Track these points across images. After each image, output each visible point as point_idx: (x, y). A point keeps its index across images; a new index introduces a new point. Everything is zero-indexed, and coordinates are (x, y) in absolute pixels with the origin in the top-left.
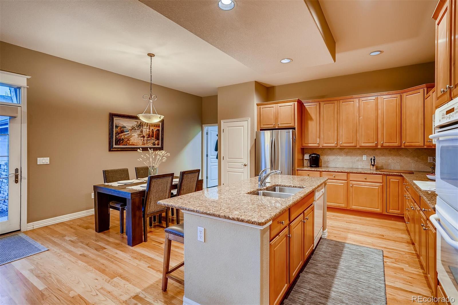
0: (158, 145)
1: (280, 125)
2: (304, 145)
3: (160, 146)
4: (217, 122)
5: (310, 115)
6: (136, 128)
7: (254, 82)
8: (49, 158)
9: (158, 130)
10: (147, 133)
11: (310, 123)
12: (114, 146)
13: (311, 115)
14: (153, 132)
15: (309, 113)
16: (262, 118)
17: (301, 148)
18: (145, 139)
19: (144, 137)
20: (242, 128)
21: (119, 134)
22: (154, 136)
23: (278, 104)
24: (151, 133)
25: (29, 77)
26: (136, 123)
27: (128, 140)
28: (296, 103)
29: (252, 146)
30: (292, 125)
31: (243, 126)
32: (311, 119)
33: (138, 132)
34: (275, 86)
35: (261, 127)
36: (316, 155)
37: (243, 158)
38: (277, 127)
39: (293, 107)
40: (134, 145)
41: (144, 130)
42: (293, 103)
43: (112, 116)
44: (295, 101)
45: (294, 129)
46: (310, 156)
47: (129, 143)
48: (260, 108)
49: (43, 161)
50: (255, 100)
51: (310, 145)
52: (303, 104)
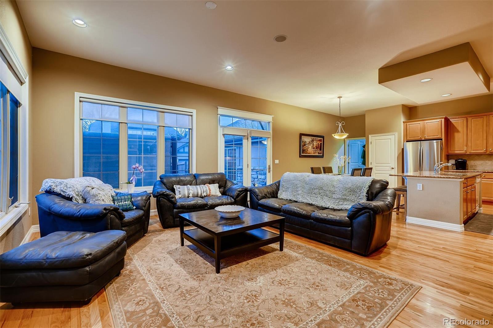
0: (321, 154)
1: (426, 137)
2: (450, 152)
3: (322, 155)
4: (365, 136)
5: (456, 128)
6: (311, 142)
7: (401, 105)
8: (278, 160)
9: (321, 144)
10: (316, 145)
11: (456, 135)
12: (302, 154)
13: (458, 128)
14: (318, 145)
15: (455, 127)
16: (408, 131)
17: (447, 155)
18: (315, 150)
19: (314, 148)
20: (389, 141)
21: (304, 146)
22: (319, 148)
23: (425, 121)
24: (318, 146)
25: (273, 116)
26: (311, 139)
27: (307, 150)
28: (443, 120)
29: (400, 154)
30: (439, 136)
31: (390, 139)
32: (458, 131)
33: (312, 145)
34: (418, 106)
35: (407, 139)
36: (463, 160)
37: (390, 163)
38: (423, 139)
39: (440, 123)
40: (309, 154)
41: (314, 143)
42: (440, 119)
43: (301, 135)
44: (443, 118)
45: (442, 139)
46: (456, 161)
47: (307, 152)
48: (406, 125)
49: (277, 161)
50: (402, 119)
51: (456, 152)
52: (449, 119)
